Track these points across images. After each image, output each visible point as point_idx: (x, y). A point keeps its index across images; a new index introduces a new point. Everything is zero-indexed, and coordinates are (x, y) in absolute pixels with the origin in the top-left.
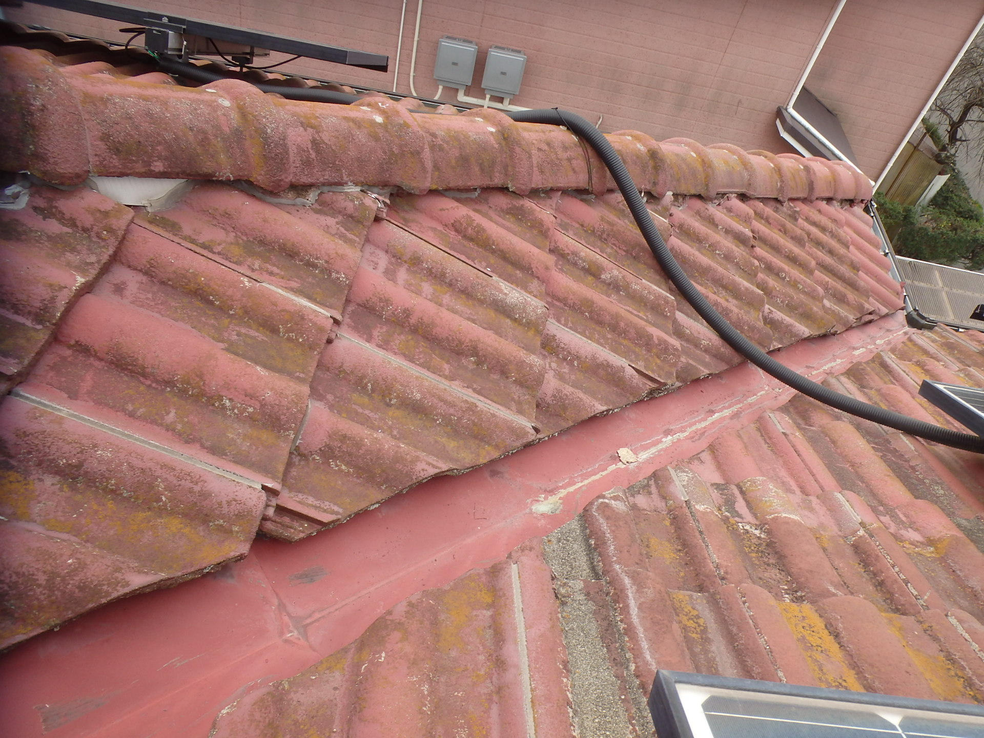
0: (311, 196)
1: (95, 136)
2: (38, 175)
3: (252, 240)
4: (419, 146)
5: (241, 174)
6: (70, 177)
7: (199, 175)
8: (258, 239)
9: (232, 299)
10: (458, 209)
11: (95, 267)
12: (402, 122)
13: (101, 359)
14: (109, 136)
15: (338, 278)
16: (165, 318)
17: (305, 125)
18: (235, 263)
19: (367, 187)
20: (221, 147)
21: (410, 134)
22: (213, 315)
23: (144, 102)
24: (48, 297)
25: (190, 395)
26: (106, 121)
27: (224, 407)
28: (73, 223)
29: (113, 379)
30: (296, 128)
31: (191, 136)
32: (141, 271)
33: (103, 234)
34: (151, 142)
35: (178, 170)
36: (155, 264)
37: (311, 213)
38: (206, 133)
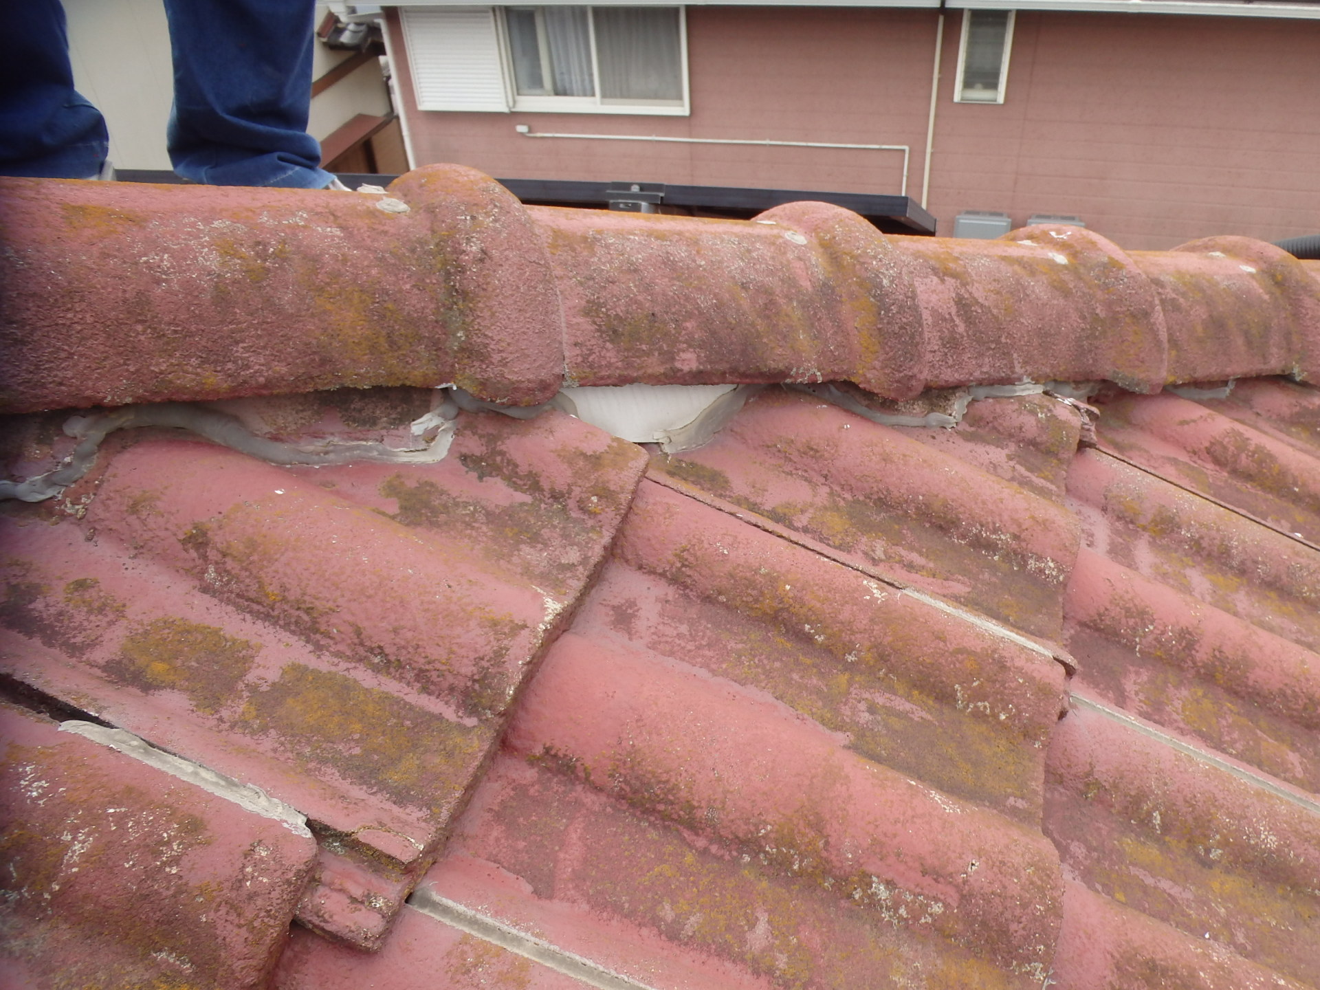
0: (956, 407)
1: (575, 307)
2: (471, 391)
3: (861, 498)
4: (1146, 301)
5: (836, 369)
6: (529, 389)
7: (762, 374)
8: (875, 497)
9: (851, 630)
10: (1213, 420)
11: (578, 573)
12: (1106, 259)
13: (598, 789)
14: (600, 306)
15: (1042, 571)
16: (720, 680)
17: (942, 272)
18: (839, 548)
19: (1054, 383)
20: (799, 319)
21: (1126, 280)
22: (815, 666)
23: (659, 242)
24: (488, 651)
25: (794, 872)
26: (594, 279)
27: (873, 903)
28: (533, 483)
29: (627, 838)
30: (926, 277)
31: (744, 299)
32: (663, 575)
33: (592, 502)
34: (674, 314)
35: (723, 366)
36: (691, 559)
37: (960, 441)
38: (771, 294)
